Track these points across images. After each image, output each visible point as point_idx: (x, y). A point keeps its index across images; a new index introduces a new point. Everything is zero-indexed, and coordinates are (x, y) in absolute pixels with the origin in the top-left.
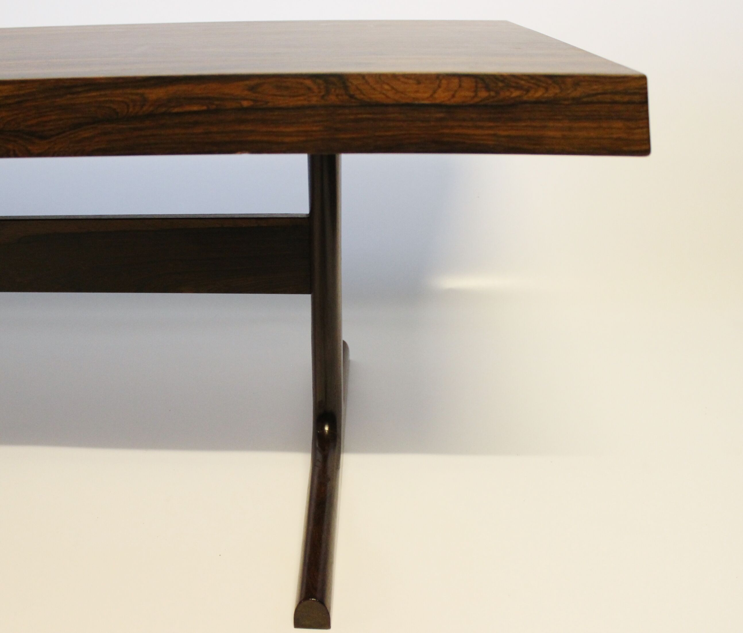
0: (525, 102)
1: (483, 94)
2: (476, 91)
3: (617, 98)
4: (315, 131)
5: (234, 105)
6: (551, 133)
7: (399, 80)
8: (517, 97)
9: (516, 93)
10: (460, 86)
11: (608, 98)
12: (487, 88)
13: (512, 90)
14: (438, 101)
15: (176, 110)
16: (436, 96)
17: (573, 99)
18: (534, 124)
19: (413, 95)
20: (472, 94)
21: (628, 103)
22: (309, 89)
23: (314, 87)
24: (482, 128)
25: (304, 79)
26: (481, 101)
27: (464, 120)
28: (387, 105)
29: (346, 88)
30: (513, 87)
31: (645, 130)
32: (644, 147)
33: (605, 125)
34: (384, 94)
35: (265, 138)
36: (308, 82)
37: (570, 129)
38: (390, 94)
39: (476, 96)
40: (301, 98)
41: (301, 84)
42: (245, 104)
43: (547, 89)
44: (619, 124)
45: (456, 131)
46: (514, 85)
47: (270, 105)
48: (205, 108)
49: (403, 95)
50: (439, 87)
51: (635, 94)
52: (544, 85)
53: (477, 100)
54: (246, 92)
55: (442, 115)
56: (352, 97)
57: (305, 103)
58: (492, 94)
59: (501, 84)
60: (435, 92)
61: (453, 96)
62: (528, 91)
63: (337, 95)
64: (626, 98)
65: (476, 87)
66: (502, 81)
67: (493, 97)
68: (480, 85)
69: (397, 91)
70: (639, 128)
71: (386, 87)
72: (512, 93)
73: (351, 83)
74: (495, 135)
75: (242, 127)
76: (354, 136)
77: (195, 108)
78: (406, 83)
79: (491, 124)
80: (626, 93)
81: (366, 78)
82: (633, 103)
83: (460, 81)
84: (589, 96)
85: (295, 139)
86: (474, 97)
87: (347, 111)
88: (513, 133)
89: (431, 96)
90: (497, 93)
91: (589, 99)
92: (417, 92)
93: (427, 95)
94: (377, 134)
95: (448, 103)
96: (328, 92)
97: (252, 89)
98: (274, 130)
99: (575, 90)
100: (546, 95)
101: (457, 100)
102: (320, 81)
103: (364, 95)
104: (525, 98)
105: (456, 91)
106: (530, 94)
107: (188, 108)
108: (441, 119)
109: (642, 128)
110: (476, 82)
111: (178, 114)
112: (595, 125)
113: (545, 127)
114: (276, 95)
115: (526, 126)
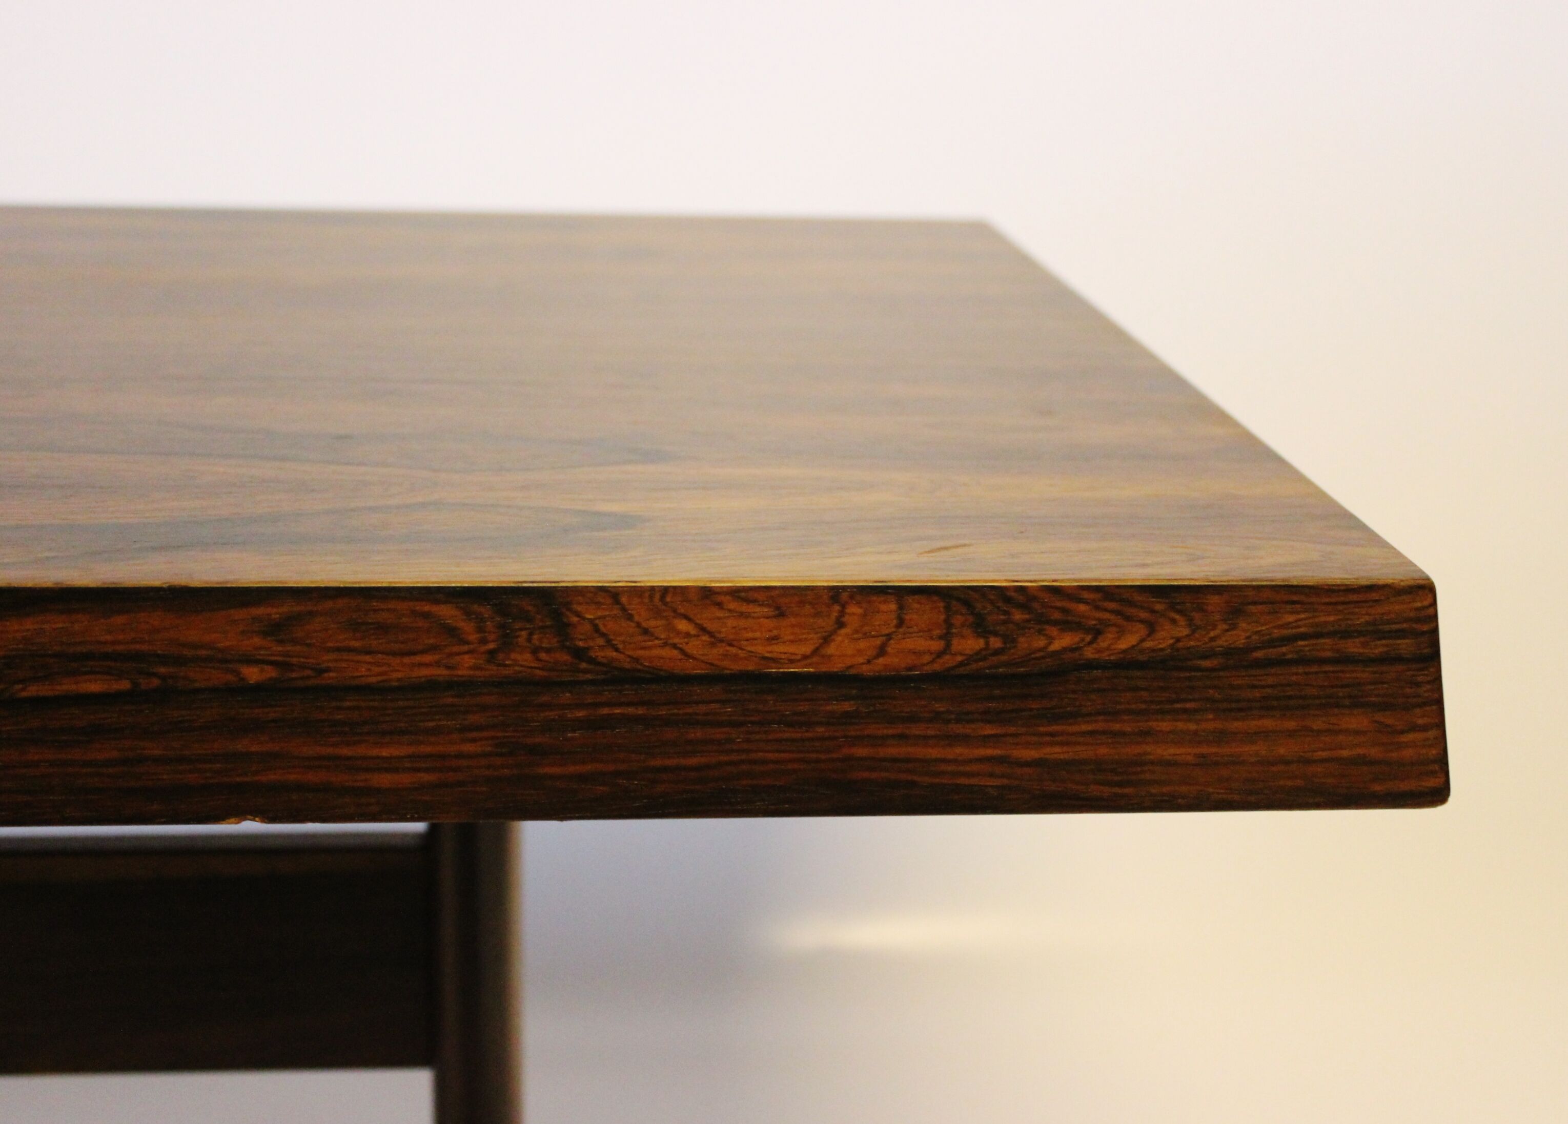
0: (1091, 665)
1: (970, 644)
2: (947, 637)
3: (1353, 647)
4: (470, 756)
5: (216, 677)
6: (1168, 752)
7: (720, 605)
8: (1065, 650)
9: (1063, 641)
10: (901, 623)
11: (1326, 647)
12: (981, 627)
13: (1053, 631)
14: (837, 666)
15: (33, 690)
16: (831, 650)
17: (1229, 652)
18: (1117, 727)
19: (760, 649)
20: (937, 645)
21: (1383, 660)
22: (451, 631)
23: (467, 627)
24: (965, 739)
25: (437, 602)
26: (961, 664)
27: (913, 719)
28: (687, 679)
29: (562, 629)
30: (1056, 623)
31: (1431, 734)
32: (1432, 783)
33: (1318, 724)
34: (675, 646)
35: (313, 777)
36: (447, 612)
37: (1221, 737)
38: (695, 647)
39: (946, 650)
40: (428, 658)
41: (426, 616)
42: (253, 674)
43: (1152, 628)
44: (1356, 721)
45: (892, 751)
46: (1057, 616)
47: (331, 677)
48: (125, 685)
49: (733, 650)
50: (840, 624)
51: (1401, 634)
52: (1144, 615)
53: (948, 661)
54: (257, 641)
55: (848, 706)
56: (580, 654)
57: (441, 673)
58: (996, 643)
59: (1018, 616)
60: (827, 640)
61: (882, 651)
62: (1097, 633)
63: (535, 651)
64: (1378, 648)
65: (948, 624)
66: (1024, 607)
67: (997, 652)
68: (958, 620)
69: (715, 640)
70: (1414, 728)
71: (683, 626)
72: (1051, 639)
73: (578, 614)
74: (1001, 760)
75: (242, 745)
76: (589, 768)
77: (94, 686)
78: (742, 615)
79: (989, 730)
80: (1375, 631)
81: (624, 600)
82: (1399, 659)
83: (901, 608)
84: (1272, 643)
85: (406, 779)
86: (940, 654)
87: (566, 697)
88: (1055, 752)
89: (815, 652)
90: (1009, 640)
91: (1272, 653)
92: (774, 639)
93: (806, 649)
94: (657, 762)
95: (866, 670)
96: (507, 642)
97: (275, 629)
98: (346, 751)
99: (1233, 627)
100: (1148, 644)
101: (893, 661)
102: (486, 611)
103: (617, 650)
104: (1089, 653)
105: (889, 636)
106: (1103, 643)
107: (67, 686)
108: (847, 718)
109: (1424, 728)
110: (948, 608)
111: (38, 702)
112: (1292, 724)
113: (1145, 734)
114: (350, 650)
115: (1092, 733)
